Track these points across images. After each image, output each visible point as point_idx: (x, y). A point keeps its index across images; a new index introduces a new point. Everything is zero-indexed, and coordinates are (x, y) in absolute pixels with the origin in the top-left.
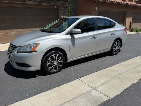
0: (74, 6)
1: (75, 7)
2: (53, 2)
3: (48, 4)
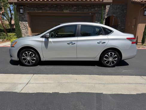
0: (121, 12)
1: (124, 12)
2: (88, 10)
3: (83, 12)
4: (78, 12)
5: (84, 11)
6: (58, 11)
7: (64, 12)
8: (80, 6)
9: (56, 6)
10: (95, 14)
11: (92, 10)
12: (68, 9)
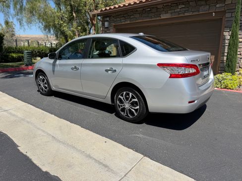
2: (208, 7)
3: (197, 13)
4: (186, 14)
5: (199, 11)
6: (152, 18)
7: (162, 17)
8: (191, 3)
9: (149, 9)
10: (224, 12)
11: (218, 6)
12: (169, 12)
